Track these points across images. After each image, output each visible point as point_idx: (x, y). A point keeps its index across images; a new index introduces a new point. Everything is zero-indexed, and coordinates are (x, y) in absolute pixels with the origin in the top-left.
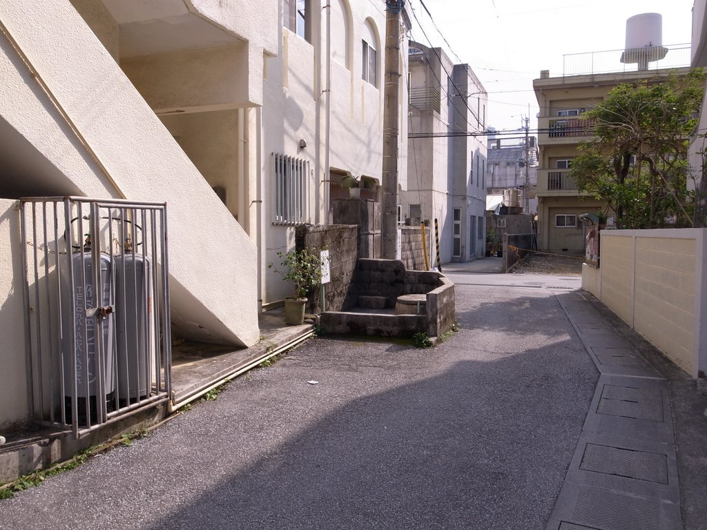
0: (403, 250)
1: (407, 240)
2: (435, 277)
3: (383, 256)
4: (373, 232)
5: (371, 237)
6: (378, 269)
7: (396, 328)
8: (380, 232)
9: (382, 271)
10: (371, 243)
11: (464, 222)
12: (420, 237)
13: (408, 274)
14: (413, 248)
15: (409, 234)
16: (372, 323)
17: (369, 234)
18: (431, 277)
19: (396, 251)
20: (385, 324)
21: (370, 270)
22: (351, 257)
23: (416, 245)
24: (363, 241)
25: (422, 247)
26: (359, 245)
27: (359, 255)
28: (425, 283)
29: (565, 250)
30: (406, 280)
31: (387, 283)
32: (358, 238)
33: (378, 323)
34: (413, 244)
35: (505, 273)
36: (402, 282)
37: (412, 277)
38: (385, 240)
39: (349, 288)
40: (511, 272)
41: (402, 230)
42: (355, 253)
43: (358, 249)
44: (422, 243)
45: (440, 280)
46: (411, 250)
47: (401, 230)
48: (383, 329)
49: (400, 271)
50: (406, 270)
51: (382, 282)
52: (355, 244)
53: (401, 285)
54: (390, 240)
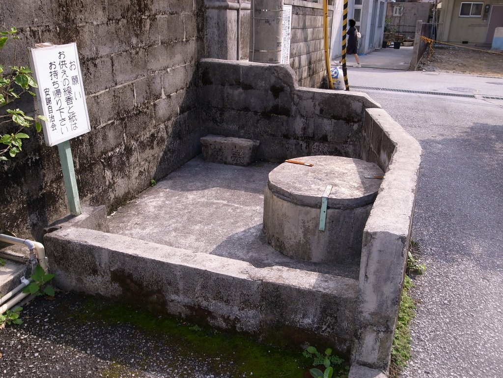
0: (294, 40)
1: (301, 25)
2: (356, 106)
3: (255, 55)
4: (236, 5)
5: (232, 15)
6: (239, 84)
7: (251, 313)
8: (249, 6)
9: (247, 87)
10: (232, 27)
11: (366, 7)
12: (320, 20)
13: (300, 98)
14: (310, 37)
15: (305, 15)
16: (181, 286)
17: (227, 8)
18: (349, 106)
19: (279, 44)
20: (218, 297)
21: (223, 85)
22: (178, 57)
23: (313, 33)
24: (212, 22)
25: (322, 35)
26: (201, 29)
27: (201, 52)
28: (334, 117)
29: (465, 42)
30: (294, 108)
31: (256, 113)
32: (197, 15)
33: (198, 288)
34: (310, 31)
35: (413, 70)
36: (287, 112)
37: (308, 104)
38: (258, 22)
39: (175, 125)
40: (419, 69)
41: (294, 6)
42: (192, 47)
43: (200, 39)
44: (322, 29)
45: (367, 114)
46: (306, 40)
47: (290, 7)
48: (211, 308)
49: (282, 89)
50: (297, 87)
51: (247, 109)
52: (191, 26)
53: (284, 117)
54: (267, 22)
